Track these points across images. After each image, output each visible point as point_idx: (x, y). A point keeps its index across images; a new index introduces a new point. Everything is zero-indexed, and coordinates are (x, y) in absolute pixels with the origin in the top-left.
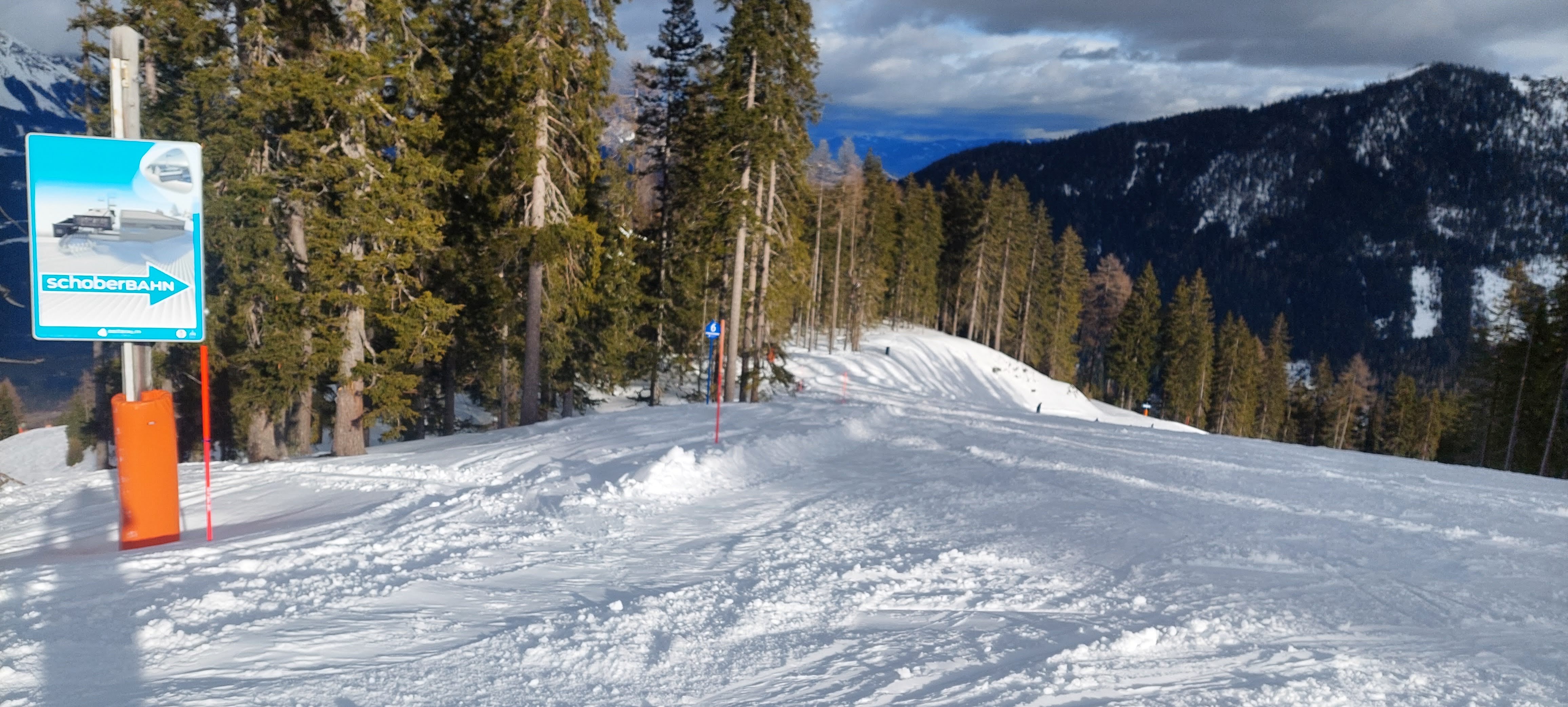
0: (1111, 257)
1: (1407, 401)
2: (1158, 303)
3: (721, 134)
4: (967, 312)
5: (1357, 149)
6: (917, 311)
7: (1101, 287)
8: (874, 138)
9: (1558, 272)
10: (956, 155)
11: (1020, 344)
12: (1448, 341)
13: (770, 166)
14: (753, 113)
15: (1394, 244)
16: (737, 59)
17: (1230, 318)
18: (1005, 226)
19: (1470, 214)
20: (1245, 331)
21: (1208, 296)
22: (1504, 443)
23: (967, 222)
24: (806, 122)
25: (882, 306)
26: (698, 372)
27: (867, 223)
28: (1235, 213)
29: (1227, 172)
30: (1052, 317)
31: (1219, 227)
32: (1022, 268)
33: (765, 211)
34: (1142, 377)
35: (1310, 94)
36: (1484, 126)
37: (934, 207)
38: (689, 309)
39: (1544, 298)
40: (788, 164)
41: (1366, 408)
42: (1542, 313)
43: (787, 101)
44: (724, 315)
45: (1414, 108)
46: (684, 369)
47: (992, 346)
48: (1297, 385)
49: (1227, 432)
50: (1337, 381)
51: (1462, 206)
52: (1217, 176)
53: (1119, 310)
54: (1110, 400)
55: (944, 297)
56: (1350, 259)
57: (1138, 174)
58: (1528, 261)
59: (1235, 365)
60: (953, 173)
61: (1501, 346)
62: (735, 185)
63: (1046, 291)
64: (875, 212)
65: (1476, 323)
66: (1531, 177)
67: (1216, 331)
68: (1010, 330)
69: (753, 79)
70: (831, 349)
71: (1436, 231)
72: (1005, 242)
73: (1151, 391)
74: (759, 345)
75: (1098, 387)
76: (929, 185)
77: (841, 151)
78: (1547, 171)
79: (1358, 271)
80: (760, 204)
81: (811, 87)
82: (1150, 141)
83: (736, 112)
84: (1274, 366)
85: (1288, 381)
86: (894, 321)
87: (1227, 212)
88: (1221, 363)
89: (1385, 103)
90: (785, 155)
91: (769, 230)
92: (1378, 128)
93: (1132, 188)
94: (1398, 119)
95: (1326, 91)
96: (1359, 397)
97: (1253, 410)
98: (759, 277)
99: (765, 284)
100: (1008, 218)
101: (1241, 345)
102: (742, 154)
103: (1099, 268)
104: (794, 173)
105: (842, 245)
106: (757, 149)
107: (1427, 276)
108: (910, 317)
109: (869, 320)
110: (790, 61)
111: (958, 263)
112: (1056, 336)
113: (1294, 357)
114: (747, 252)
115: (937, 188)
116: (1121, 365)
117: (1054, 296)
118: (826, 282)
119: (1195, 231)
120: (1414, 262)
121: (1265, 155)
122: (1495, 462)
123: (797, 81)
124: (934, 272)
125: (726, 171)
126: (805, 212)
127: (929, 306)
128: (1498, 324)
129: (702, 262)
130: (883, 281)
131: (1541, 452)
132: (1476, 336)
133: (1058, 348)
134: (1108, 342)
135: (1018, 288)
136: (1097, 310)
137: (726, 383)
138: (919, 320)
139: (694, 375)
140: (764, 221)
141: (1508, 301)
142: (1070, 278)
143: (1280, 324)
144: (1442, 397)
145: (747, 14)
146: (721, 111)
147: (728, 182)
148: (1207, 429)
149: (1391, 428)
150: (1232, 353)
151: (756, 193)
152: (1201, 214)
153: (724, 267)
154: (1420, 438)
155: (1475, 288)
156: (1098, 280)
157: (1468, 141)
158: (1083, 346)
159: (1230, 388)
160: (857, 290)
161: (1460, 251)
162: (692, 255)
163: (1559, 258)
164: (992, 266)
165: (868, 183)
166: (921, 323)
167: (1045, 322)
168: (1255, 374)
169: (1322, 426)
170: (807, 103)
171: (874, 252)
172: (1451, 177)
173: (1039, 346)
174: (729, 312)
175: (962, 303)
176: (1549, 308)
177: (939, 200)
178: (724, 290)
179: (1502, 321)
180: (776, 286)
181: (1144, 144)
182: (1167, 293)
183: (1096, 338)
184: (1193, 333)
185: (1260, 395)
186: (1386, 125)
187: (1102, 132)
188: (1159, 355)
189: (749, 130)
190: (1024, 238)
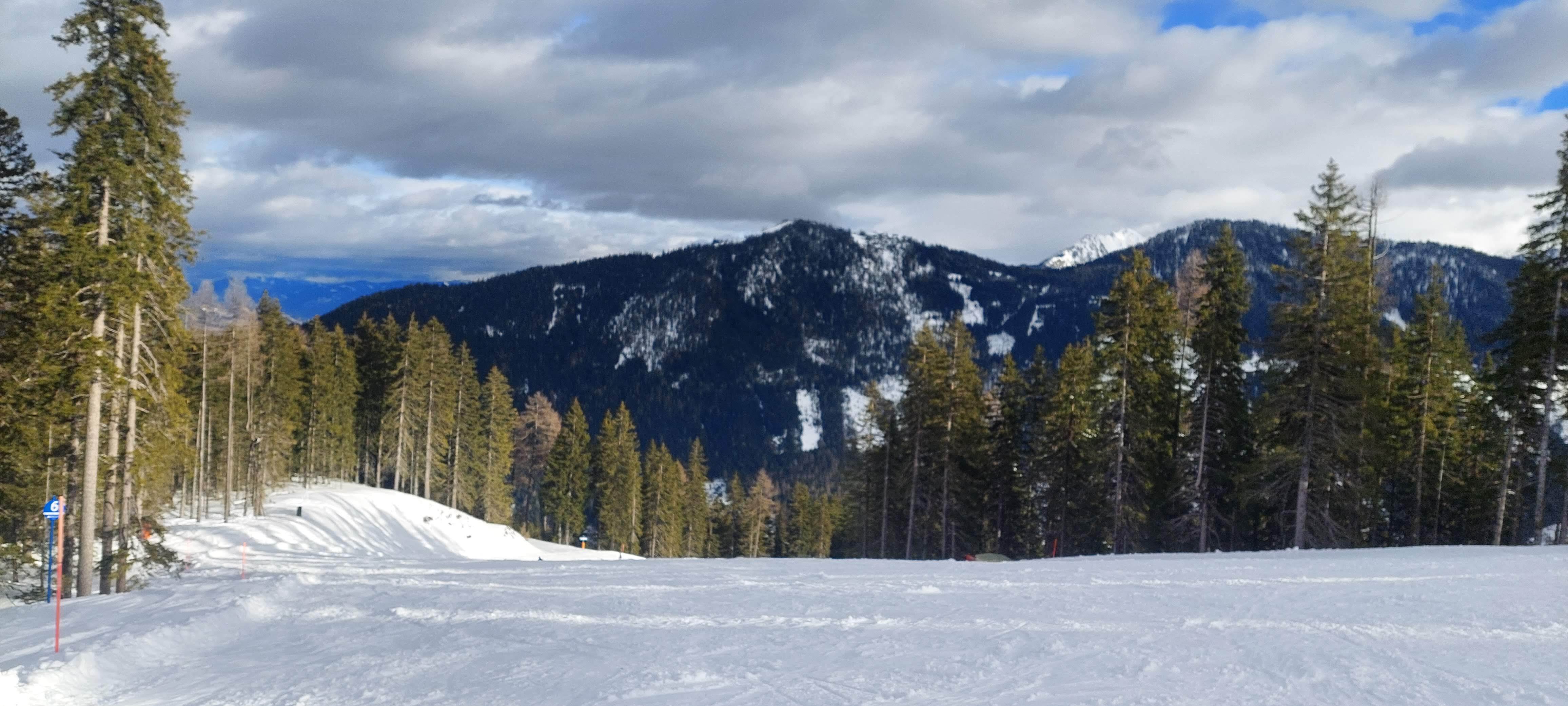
0: (538, 394)
1: (804, 507)
2: (588, 437)
3: (61, 275)
4: (391, 461)
5: (744, 291)
6: (332, 464)
7: (531, 425)
8: (269, 279)
9: (901, 388)
10: (368, 298)
11: (451, 490)
12: (829, 451)
13: (133, 310)
14: (107, 251)
15: (781, 371)
16: (81, 189)
17: (654, 446)
18: (427, 368)
19: (835, 344)
20: (668, 457)
21: (633, 427)
22: (878, 534)
23: (385, 366)
24: (180, 262)
25: (290, 462)
26: (39, 564)
27: (266, 370)
28: (650, 349)
29: (639, 311)
30: (484, 459)
31: (637, 363)
32: (448, 411)
33: (128, 362)
34: (577, 510)
35: (702, 244)
36: (838, 272)
37: (346, 351)
38: (26, 486)
39: (893, 410)
40: (157, 308)
41: (773, 516)
42: (893, 422)
43: (151, 238)
44: (75, 491)
45: (785, 257)
46: (19, 561)
47: (421, 494)
48: (716, 503)
49: (659, 555)
50: (748, 495)
51: (828, 337)
52: (630, 315)
53: (551, 447)
54: (547, 537)
55: (364, 447)
56: (748, 386)
57: (558, 315)
58: (879, 381)
59: (661, 490)
60: (365, 316)
61: (868, 452)
62: (87, 334)
63: (476, 432)
64: (274, 358)
65: (848, 434)
66: (874, 313)
67: (642, 459)
68: (440, 475)
69: (105, 212)
70: (227, 515)
71: (811, 360)
72: (428, 385)
73: (586, 524)
74: (126, 521)
75: (535, 526)
76: (338, 328)
77: (229, 293)
78: (886, 307)
79: (756, 396)
80: (121, 354)
81: (183, 223)
82: (567, 284)
83: (81, 249)
84: (695, 487)
85: (708, 499)
86: (306, 477)
87: (643, 349)
88: (649, 489)
89: (762, 252)
90: (152, 297)
91: (135, 384)
92: (759, 273)
93: (553, 328)
94: (773, 265)
95: (715, 241)
96: (766, 507)
97: (680, 530)
98: (123, 440)
99: (131, 446)
100: (430, 361)
101: (665, 470)
102: (94, 297)
103: (528, 406)
104: (166, 317)
105: (236, 397)
106: (115, 291)
107: (808, 397)
108: (324, 471)
109: (275, 478)
110: (154, 194)
111: (379, 410)
112: (489, 477)
113: (711, 477)
114: (106, 413)
115: (348, 331)
116: (557, 501)
117: (484, 437)
118: (217, 440)
119: (616, 367)
120: (797, 386)
121: (671, 296)
122: (874, 554)
123: (165, 216)
124: (351, 420)
125: (71, 316)
126: (185, 362)
127: (346, 457)
128: (863, 434)
129: (42, 427)
130: (289, 433)
131: (905, 538)
132: (849, 445)
133: (492, 490)
134: (542, 480)
135: (446, 432)
136: (528, 449)
137: (80, 573)
138: (336, 473)
139: (35, 566)
140: (128, 373)
141: (869, 415)
142: (498, 417)
143: (697, 448)
144: (830, 500)
145: (95, 140)
146: (63, 248)
147: (76, 331)
148: (641, 554)
149: (794, 531)
150: (658, 478)
151: (115, 341)
152: (620, 351)
153: (73, 430)
154: (817, 538)
155: (844, 405)
156: (528, 419)
157: (827, 283)
158: (518, 486)
159: (658, 512)
160: (257, 445)
161: (830, 376)
162: (25, 420)
163: (900, 377)
164: (415, 410)
165: (265, 327)
166: (339, 477)
167: (477, 465)
168: (679, 496)
169: (739, 537)
170: (179, 240)
171: (276, 402)
172: (818, 314)
173: (472, 489)
174: (81, 486)
175: (385, 451)
176: (898, 418)
177: (351, 344)
178: (73, 458)
179: (866, 432)
180: (147, 448)
181: (562, 286)
182: (595, 427)
183: (530, 476)
184: (622, 463)
185: (685, 516)
186: (765, 271)
187: (519, 275)
188: (592, 487)
189: (102, 270)
190: (448, 380)
